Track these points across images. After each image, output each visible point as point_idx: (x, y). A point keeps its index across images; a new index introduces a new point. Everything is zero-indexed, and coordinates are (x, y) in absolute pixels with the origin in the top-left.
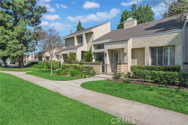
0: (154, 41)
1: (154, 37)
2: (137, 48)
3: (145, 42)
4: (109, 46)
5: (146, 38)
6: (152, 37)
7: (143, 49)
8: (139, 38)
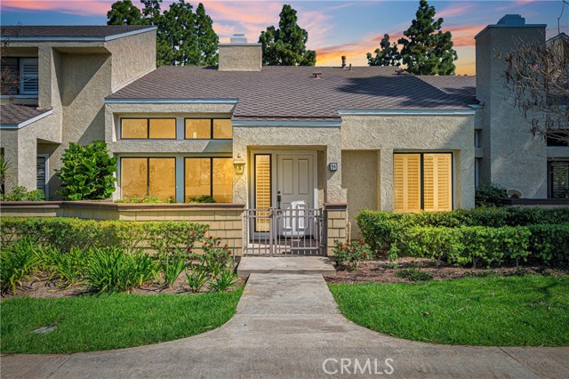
0: (407, 133)
1: (407, 119)
2: (355, 151)
3: (379, 131)
4: (257, 130)
5: (385, 118)
6: (402, 117)
7: (375, 154)
8: (362, 118)
